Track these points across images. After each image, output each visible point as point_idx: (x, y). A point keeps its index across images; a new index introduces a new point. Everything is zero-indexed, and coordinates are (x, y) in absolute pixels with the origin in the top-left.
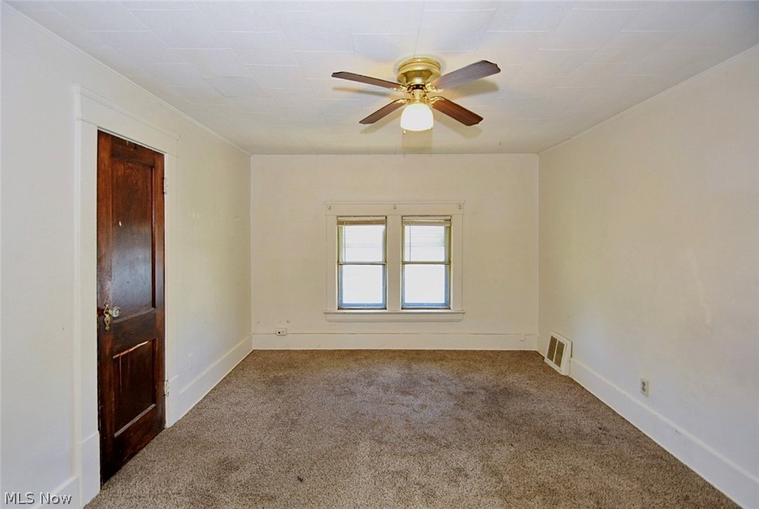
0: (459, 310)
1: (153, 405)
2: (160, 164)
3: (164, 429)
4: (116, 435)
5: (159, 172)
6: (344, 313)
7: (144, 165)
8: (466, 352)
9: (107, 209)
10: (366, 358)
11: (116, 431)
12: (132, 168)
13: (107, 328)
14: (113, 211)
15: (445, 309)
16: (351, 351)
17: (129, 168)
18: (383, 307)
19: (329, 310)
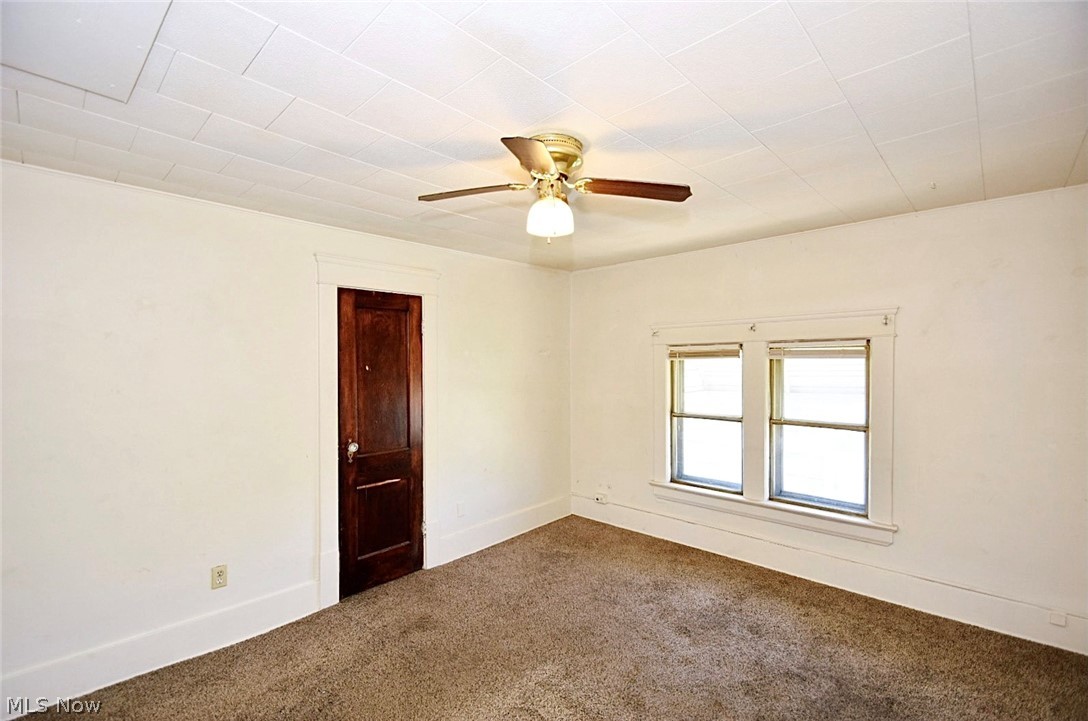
0: (887, 522)
1: (408, 542)
2: (415, 306)
3: (421, 569)
4: (359, 558)
5: (415, 314)
6: (676, 489)
7: (397, 310)
8: (891, 608)
9: (351, 358)
10: (692, 563)
11: (360, 555)
12: (381, 316)
13: (351, 461)
14: (358, 358)
15: (858, 515)
16: (680, 546)
17: (378, 315)
18: (739, 490)
19: (657, 481)
